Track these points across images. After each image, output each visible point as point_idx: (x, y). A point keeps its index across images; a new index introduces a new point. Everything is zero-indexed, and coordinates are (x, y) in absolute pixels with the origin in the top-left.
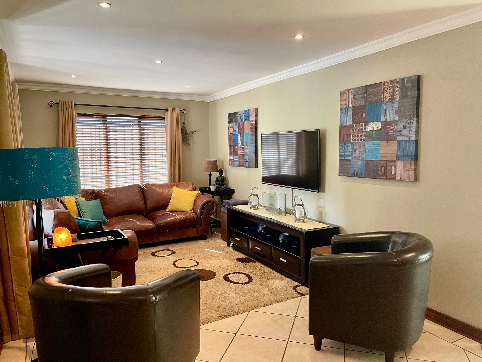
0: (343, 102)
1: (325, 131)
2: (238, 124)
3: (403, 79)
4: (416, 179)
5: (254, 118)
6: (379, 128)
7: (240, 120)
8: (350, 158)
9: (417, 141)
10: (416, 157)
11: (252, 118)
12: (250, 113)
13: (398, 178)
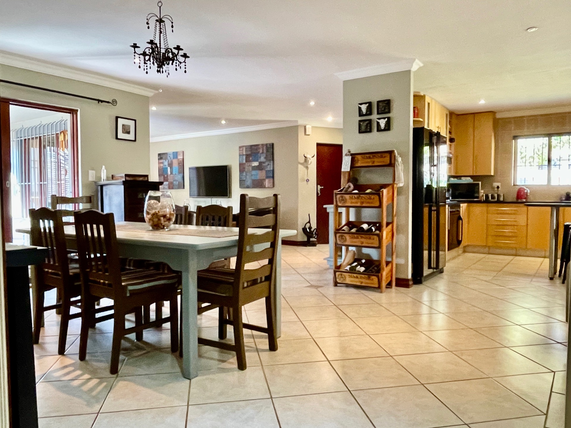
0: (241, 152)
1: (231, 165)
2: (167, 161)
3: (267, 144)
4: (274, 186)
5: (182, 157)
6: (258, 165)
7: (169, 158)
8: (245, 179)
9: (273, 170)
10: (273, 177)
11: (180, 157)
12: (178, 154)
13: (267, 186)
